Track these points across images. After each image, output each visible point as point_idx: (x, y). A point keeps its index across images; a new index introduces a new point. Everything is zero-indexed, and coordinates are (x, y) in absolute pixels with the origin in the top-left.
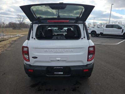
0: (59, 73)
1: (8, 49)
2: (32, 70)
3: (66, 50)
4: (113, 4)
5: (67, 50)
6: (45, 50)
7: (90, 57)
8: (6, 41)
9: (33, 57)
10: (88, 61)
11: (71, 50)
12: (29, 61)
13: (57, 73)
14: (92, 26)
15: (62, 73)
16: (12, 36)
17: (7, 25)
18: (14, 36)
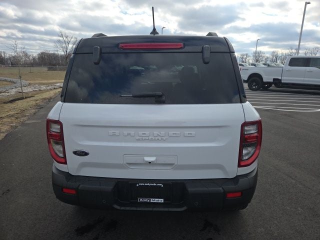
0: (153, 200)
1: (28, 122)
2: (73, 189)
3: (171, 132)
4: (309, 3)
5: (178, 131)
6: (111, 131)
7: (247, 154)
8: (28, 99)
9: (75, 153)
10: (239, 166)
11: (187, 132)
12: (65, 163)
13: (147, 200)
14: (251, 62)
15: (162, 201)
16: (43, 88)
17: (34, 59)
18: (50, 87)
